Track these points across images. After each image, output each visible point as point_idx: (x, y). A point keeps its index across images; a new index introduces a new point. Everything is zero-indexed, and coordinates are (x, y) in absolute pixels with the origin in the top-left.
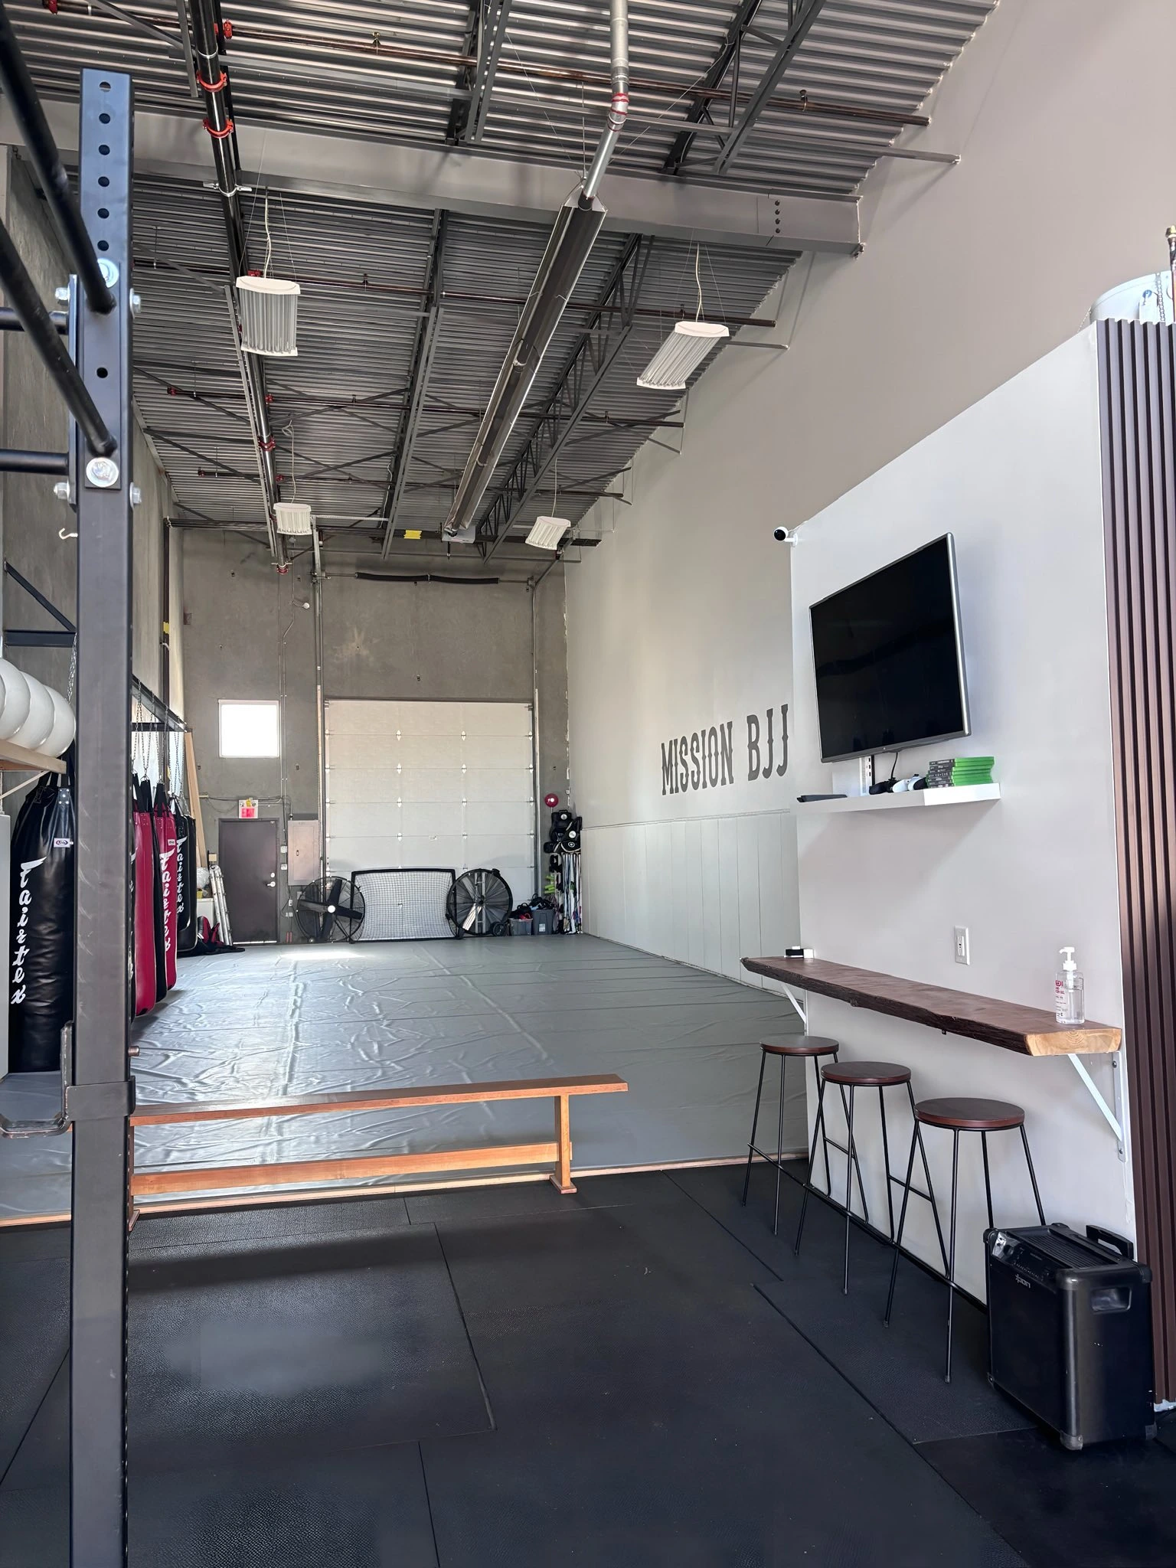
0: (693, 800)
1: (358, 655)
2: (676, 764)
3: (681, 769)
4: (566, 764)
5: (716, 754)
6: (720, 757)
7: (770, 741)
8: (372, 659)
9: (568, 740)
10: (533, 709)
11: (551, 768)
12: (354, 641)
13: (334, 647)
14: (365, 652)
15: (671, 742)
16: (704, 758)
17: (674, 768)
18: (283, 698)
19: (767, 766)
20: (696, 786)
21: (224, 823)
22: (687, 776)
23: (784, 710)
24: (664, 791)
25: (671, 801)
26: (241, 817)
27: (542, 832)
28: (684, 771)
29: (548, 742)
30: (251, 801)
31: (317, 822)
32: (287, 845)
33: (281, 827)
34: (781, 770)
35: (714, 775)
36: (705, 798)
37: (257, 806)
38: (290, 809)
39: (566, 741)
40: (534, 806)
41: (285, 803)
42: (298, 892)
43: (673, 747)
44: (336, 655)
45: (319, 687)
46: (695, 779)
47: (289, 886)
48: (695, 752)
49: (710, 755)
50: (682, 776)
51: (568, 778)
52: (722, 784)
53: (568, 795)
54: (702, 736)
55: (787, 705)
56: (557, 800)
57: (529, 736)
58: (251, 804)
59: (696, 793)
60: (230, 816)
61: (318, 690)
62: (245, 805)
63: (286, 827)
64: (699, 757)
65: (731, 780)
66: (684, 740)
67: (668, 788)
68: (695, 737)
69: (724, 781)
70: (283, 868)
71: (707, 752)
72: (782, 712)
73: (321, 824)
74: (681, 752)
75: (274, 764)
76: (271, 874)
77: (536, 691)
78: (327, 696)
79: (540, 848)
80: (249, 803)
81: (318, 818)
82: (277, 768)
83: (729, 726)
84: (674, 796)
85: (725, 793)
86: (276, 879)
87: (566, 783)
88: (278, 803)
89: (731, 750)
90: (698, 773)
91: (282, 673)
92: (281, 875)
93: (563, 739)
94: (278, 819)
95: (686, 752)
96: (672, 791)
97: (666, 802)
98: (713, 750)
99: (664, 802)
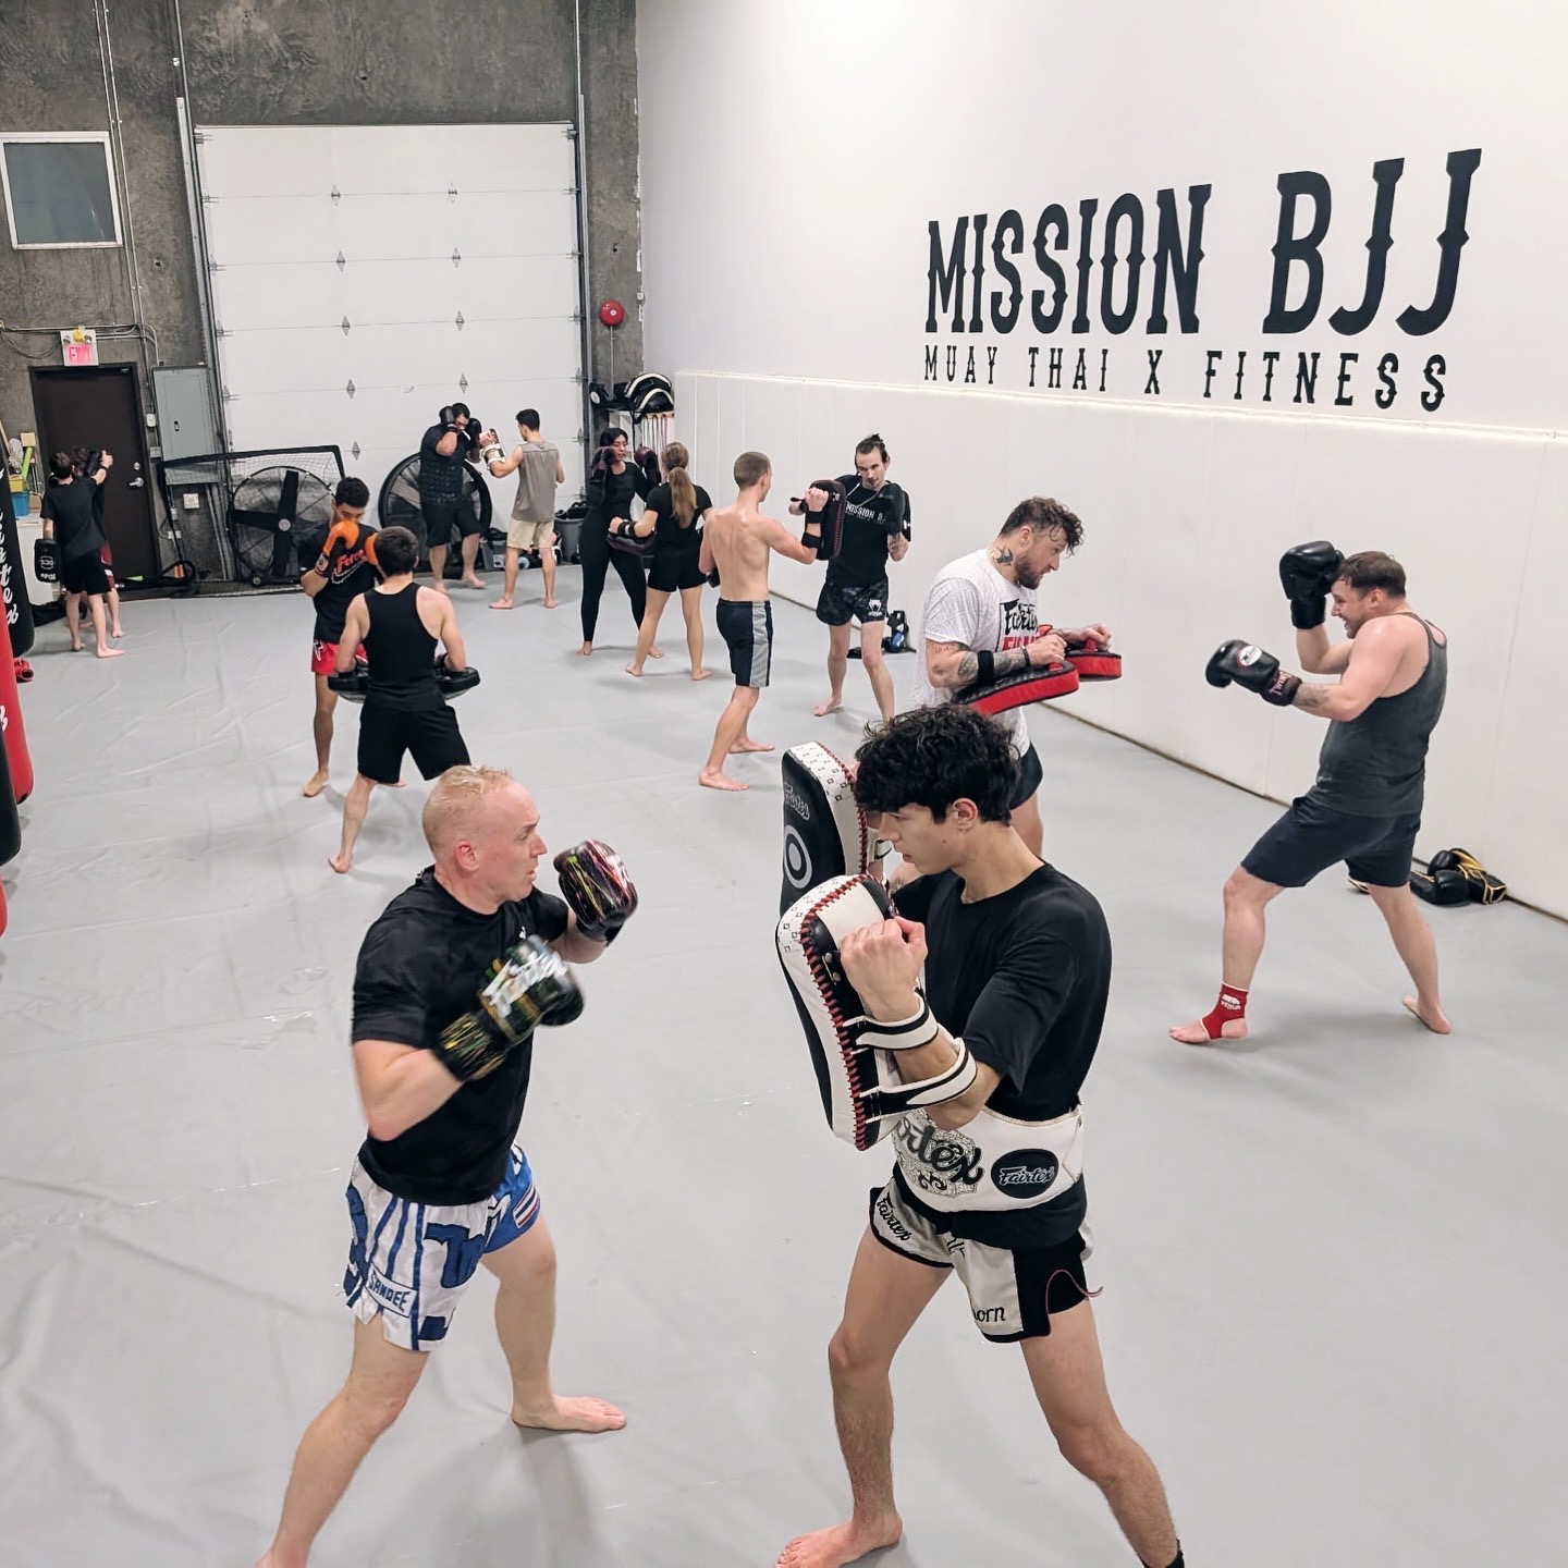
0: (1033, 351)
1: (248, 32)
2: (979, 271)
3: (994, 281)
4: (636, 242)
5: (1136, 259)
6: (1148, 270)
7: (1380, 243)
8: (273, 39)
9: (638, 196)
10: (576, 138)
11: (609, 251)
12: (237, 5)
13: (202, 18)
14: (260, 26)
15: (963, 222)
16: (1085, 263)
17: (969, 279)
18: (115, 126)
19: (1354, 303)
20: (1046, 324)
21: (40, 375)
22: (1016, 298)
23: (1463, 165)
24: (931, 326)
25: (955, 348)
26: (67, 363)
27: (595, 372)
28: (1006, 288)
29: (602, 201)
30: (82, 332)
31: (204, 370)
32: (155, 412)
33: (140, 379)
34: (1416, 322)
35: (1119, 307)
36: (1078, 354)
37: (94, 341)
38: (154, 344)
39: (635, 197)
40: (582, 325)
41: (145, 334)
42: (185, 495)
43: (971, 233)
44: (207, 33)
45: (180, 101)
46: (1047, 308)
47: (169, 486)
48: (1050, 249)
49: (1109, 261)
50: (996, 298)
51: (639, 269)
52: (1150, 331)
53: (640, 302)
54: (1081, 213)
55: (1478, 152)
56: (621, 312)
57: (571, 190)
58: (82, 337)
59: (1045, 342)
60: (48, 362)
61: (179, 106)
62: (72, 341)
63: (150, 378)
64: (1068, 260)
65: (1190, 324)
66: (1011, 219)
67: (945, 319)
68: (1054, 214)
69: (1157, 325)
70: (154, 453)
71: (1097, 251)
72: (1450, 169)
73: (211, 373)
74: (998, 245)
75: (115, 259)
76: (133, 465)
77: (581, 98)
78: (197, 117)
79: (593, 403)
80: (80, 337)
81: (204, 361)
82: (122, 264)
83: (1200, 195)
84: (965, 339)
85: (1159, 353)
86: (143, 473)
87: (636, 279)
88: (131, 334)
89: (1196, 254)
90: (1060, 297)
91: (109, 74)
92: (152, 466)
93: (630, 195)
94: (135, 363)
95: (1017, 247)
96: (958, 326)
97: (936, 348)
98: (1123, 248)
99: (927, 347)
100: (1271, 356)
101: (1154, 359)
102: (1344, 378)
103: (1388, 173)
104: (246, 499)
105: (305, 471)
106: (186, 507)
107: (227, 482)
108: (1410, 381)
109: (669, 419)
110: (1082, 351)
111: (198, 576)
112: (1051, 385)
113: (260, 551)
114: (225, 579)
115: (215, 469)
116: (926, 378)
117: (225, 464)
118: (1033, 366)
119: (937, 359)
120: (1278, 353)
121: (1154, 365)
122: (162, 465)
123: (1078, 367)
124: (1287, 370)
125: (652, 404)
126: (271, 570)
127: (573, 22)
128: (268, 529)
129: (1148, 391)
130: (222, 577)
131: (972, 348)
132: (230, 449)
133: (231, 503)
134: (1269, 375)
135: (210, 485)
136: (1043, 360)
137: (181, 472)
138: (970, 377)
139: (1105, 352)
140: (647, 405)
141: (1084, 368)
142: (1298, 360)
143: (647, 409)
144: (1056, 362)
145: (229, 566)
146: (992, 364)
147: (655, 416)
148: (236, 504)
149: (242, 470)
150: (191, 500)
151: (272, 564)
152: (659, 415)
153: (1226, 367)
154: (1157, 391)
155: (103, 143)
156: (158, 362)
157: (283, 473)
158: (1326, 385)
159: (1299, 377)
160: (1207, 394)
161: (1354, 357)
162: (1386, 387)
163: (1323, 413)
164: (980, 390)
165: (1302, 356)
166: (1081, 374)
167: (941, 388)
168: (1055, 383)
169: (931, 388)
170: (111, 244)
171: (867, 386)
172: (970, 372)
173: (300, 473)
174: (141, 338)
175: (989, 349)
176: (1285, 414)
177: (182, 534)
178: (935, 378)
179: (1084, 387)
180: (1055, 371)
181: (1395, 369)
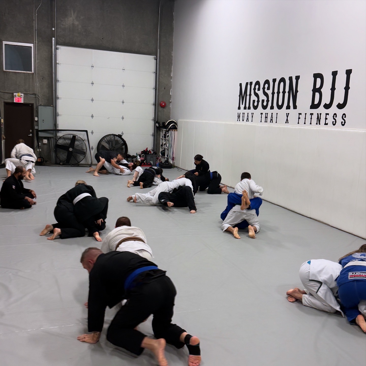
0: (262, 114)
1: (73, 24)
2: (250, 95)
3: (254, 97)
4: (170, 87)
5: (284, 92)
6: (287, 95)
7: (333, 89)
8: (80, 26)
9: (172, 76)
10: (156, 59)
11: (163, 89)
12: (71, 17)
13: (61, 19)
14: (76, 23)
15: (247, 84)
16: (273, 93)
17: (248, 97)
18: (35, 43)
19: (328, 102)
20: (265, 107)
21: (6, 104)
22: (258, 101)
23: (349, 72)
24: (239, 108)
25: (244, 113)
26: (15, 101)
27: (158, 119)
28: (256, 99)
29: (162, 76)
30: (20, 94)
31: (52, 107)
32: (38, 117)
33: (35, 108)
34: (340, 106)
35: (280, 103)
36: (271, 114)
37: (23, 96)
38: (39, 99)
39: (171, 76)
40: (155, 106)
41: (37, 96)
42: (44, 140)
43: (249, 86)
44: (62, 23)
45: (53, 39)
46: (265, 104)
47: (39, 137)
48: (266, 90)
49: (278, 93)
50: (254, 101)
51: (171, 94)
52: (287, 109)
53: (170, 102)
54: (273, 82)
55: (351, 70)
56: (165, 104)
57: (154, 72)
58: (20, 95)
59: (264, 112)
60: (9, 101)
61: (53, 40)
62: (17, 95)
63: (37, 108)
64: (269, 92)
65: (295, 107)
66: (258, 83)
67: (242, 106)
68: (267, 82)
69: (288, 107)
70: (36, 128)
71: (276, 91)
72: (346, 73)
73: (54, 108)
74: (255, 89)
75: (31, 76)
76: (30, 131)
77: (158, 50)
78: (57, 43)
79: (157, 126)
80: (19, 95)
81: (53, 105)
82: (33, 78)
83: (298, 78)
84: (247, 111)
85: (289, 114)
86: (32, 133)
87: (170, 97)
88: (33, 96)
89: (297, 91)
90: (268, 101)
91: (35, 30)
92: (35, 131)
93: (169, 75)
94: (33, 104)
95: (259, 89)
96: (245, 108)
97: (240, 113)
98: (281, 90)
99: (238, 113)
100: (312, 114)
101: (288, 115)
102: (326, 119)
103: (335, 74)
104: (60, 142)
105: (78, 136)
106: (43, 143)
107: (56, 137)
108: (339, 119)
109: (176, 131)
110: (272, 114)
111: (45, 162)
112: (265, 122)
113: (63, 156)
114: (52, 163)
115: (53, 134)
116: (238, 121)
117: (56, 132)
118: (261, 117)
119: (240, 116)
120: (313, 113)
121: (287, 116)
122: (38, 131)
123: (271, 117)
124: (315, 117)
125: (171, 127)
126: (65, 162)
127: (158, 31)
128: (66, 150)
129: (286, 123)
130: (51, 162)
131: (248, 113)
132: (57, 128)
133: (56, 142)
134: (311, 118)
135: (51, 138)
136: (264, 116)
137: (43, 133)
138: (247, 120)
139: (277, 114)
140: (170, 127)
141: (272, 118)
142: (317, 115)
143: (171, 128)
144: (266, 116)
145: (54, 160)
146: (252, 117)
147: (172, 130)
148: (58, 143)
149: (60, 134)
150: (45, 141)
151: (66, 160)
152: (173, 130)
153: (302, 117)
154: (288, 123)
155: (31, 47)
156: (40, 104)
157: (72, 136)
158: (323, 121)
159: (317, 119)
160: (298, 123)
161: (328, 114)
162: (334, 121)
163: (322, 126)
164: (249, 123)
165: (318, 114)
166: (272, 119)
167: (241, 123)
168: (266, 121)
169: (238, 123)
170: (31, 72)
171: (224, 123)
172: (248, 119)
173: (77, 136)
174: (36, 97)
175: (252, 113)
176: (314, 127)
177: (41, 150)
178: (239, 121)
179: (272, 122)
180: (266, 118)
181: (336, 117)
